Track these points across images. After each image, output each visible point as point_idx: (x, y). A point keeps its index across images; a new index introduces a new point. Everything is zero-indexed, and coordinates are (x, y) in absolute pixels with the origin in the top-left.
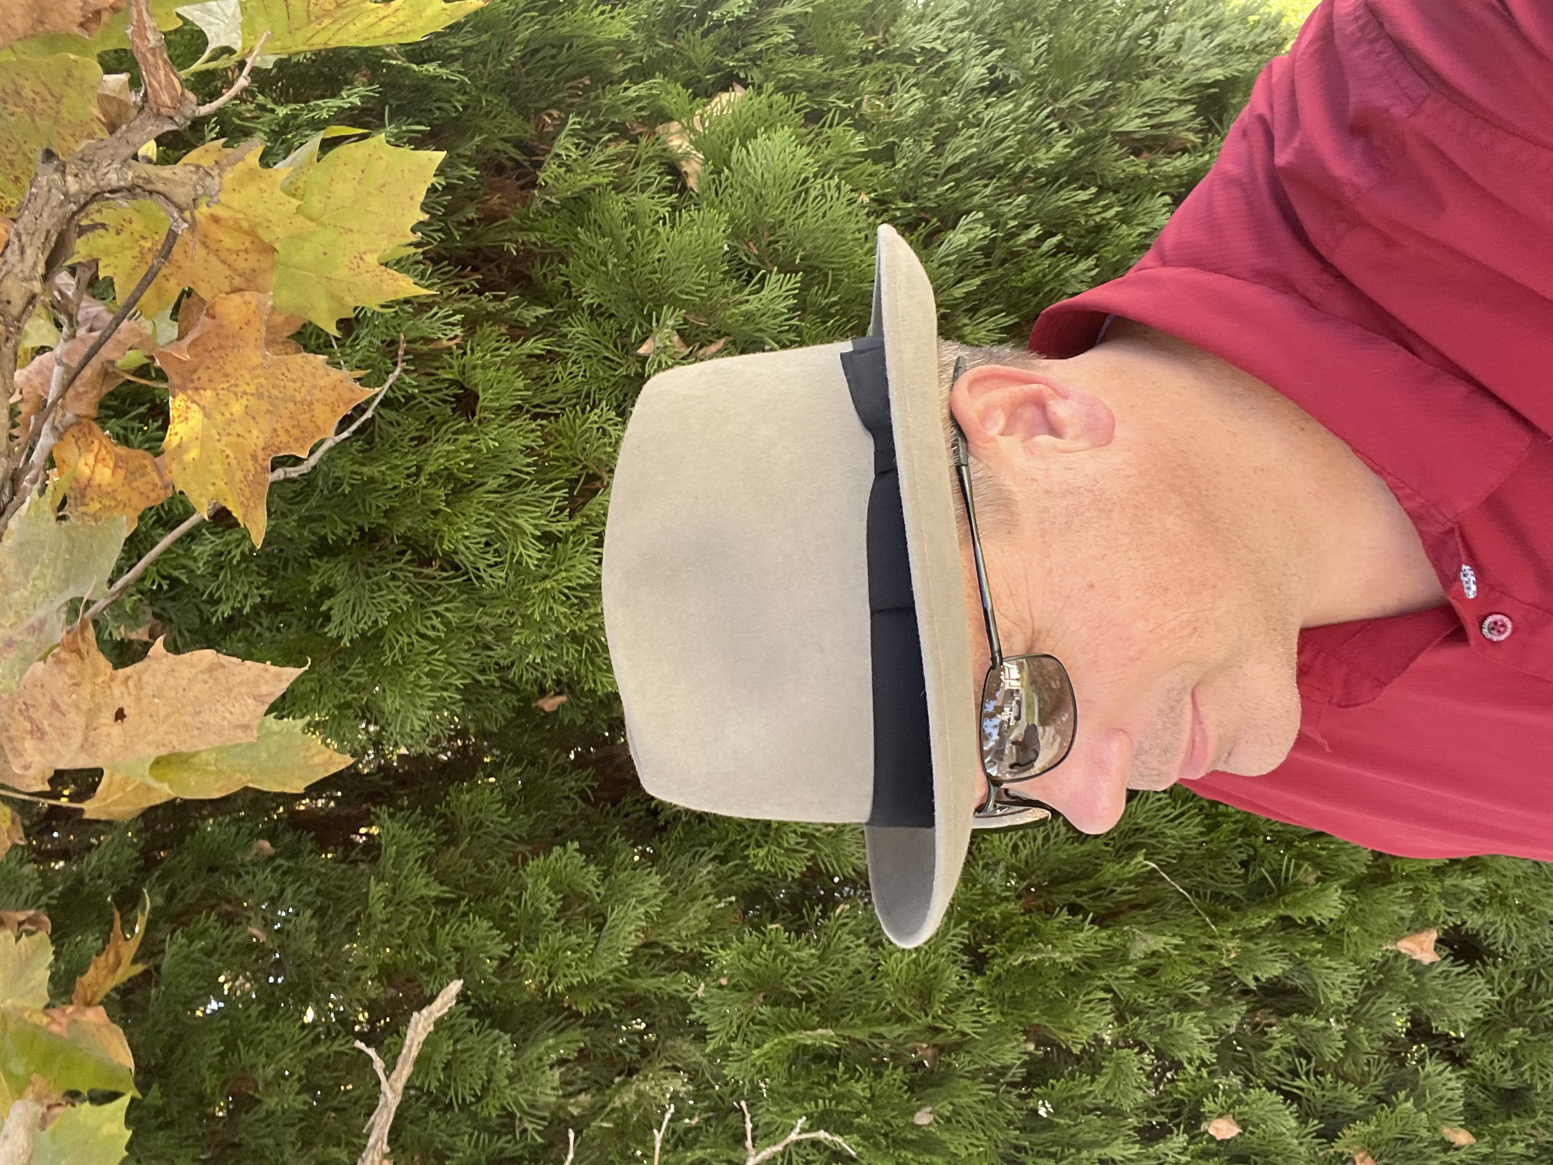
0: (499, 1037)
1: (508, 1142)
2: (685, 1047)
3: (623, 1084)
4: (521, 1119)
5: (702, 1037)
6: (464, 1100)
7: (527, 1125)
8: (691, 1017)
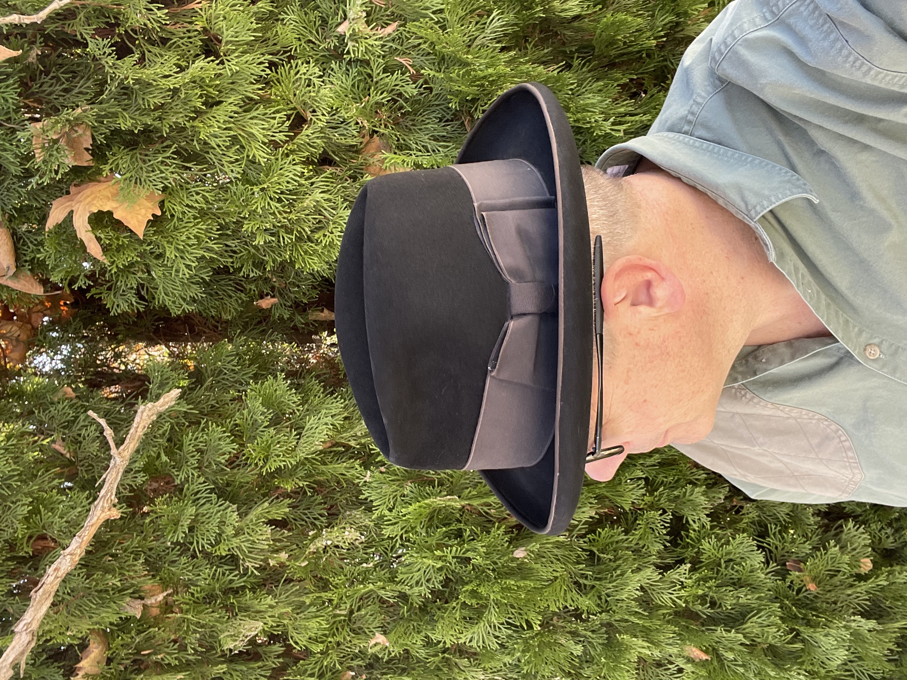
0: (229, 506)
1: (235, 576)
2: (358, 513)
3: (315, 537)
4: (243, 560)
5: (369, 509)
6: (203, 547)
7: (247, 564)
8: (362, 497)
